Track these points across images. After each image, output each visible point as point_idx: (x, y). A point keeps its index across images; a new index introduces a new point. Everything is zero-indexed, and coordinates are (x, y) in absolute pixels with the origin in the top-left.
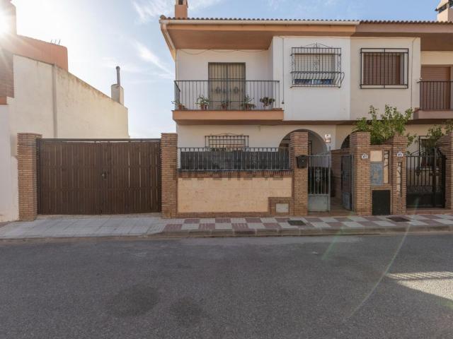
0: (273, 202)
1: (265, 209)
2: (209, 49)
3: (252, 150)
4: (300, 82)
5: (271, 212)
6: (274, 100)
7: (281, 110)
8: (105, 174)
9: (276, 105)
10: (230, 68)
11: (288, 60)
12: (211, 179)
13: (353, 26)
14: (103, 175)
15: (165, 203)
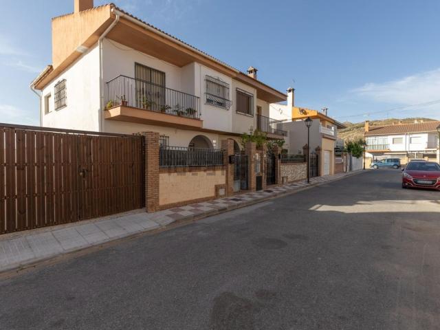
0: (217, 188)
1: (213, 194)
2: (136, 49)
3: (171, 149)
4: (209, 101)
5: (217, 196)
6: (195, 111)
7: (199, 120)
8: (84, 172)
9: (197, 116)
10: (154, 74)
11: (204, 83)
12: (176, 174)
13: (235, 72)
14: (81, 174)
15: (151, 198)
